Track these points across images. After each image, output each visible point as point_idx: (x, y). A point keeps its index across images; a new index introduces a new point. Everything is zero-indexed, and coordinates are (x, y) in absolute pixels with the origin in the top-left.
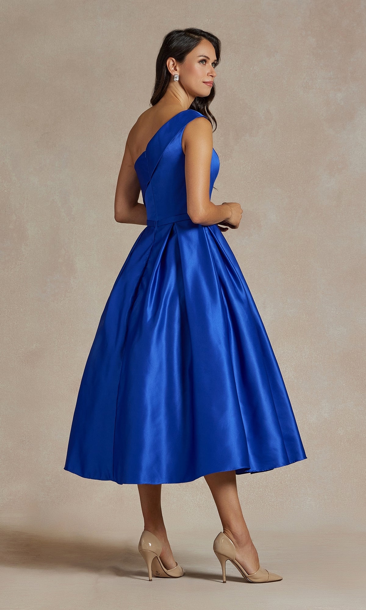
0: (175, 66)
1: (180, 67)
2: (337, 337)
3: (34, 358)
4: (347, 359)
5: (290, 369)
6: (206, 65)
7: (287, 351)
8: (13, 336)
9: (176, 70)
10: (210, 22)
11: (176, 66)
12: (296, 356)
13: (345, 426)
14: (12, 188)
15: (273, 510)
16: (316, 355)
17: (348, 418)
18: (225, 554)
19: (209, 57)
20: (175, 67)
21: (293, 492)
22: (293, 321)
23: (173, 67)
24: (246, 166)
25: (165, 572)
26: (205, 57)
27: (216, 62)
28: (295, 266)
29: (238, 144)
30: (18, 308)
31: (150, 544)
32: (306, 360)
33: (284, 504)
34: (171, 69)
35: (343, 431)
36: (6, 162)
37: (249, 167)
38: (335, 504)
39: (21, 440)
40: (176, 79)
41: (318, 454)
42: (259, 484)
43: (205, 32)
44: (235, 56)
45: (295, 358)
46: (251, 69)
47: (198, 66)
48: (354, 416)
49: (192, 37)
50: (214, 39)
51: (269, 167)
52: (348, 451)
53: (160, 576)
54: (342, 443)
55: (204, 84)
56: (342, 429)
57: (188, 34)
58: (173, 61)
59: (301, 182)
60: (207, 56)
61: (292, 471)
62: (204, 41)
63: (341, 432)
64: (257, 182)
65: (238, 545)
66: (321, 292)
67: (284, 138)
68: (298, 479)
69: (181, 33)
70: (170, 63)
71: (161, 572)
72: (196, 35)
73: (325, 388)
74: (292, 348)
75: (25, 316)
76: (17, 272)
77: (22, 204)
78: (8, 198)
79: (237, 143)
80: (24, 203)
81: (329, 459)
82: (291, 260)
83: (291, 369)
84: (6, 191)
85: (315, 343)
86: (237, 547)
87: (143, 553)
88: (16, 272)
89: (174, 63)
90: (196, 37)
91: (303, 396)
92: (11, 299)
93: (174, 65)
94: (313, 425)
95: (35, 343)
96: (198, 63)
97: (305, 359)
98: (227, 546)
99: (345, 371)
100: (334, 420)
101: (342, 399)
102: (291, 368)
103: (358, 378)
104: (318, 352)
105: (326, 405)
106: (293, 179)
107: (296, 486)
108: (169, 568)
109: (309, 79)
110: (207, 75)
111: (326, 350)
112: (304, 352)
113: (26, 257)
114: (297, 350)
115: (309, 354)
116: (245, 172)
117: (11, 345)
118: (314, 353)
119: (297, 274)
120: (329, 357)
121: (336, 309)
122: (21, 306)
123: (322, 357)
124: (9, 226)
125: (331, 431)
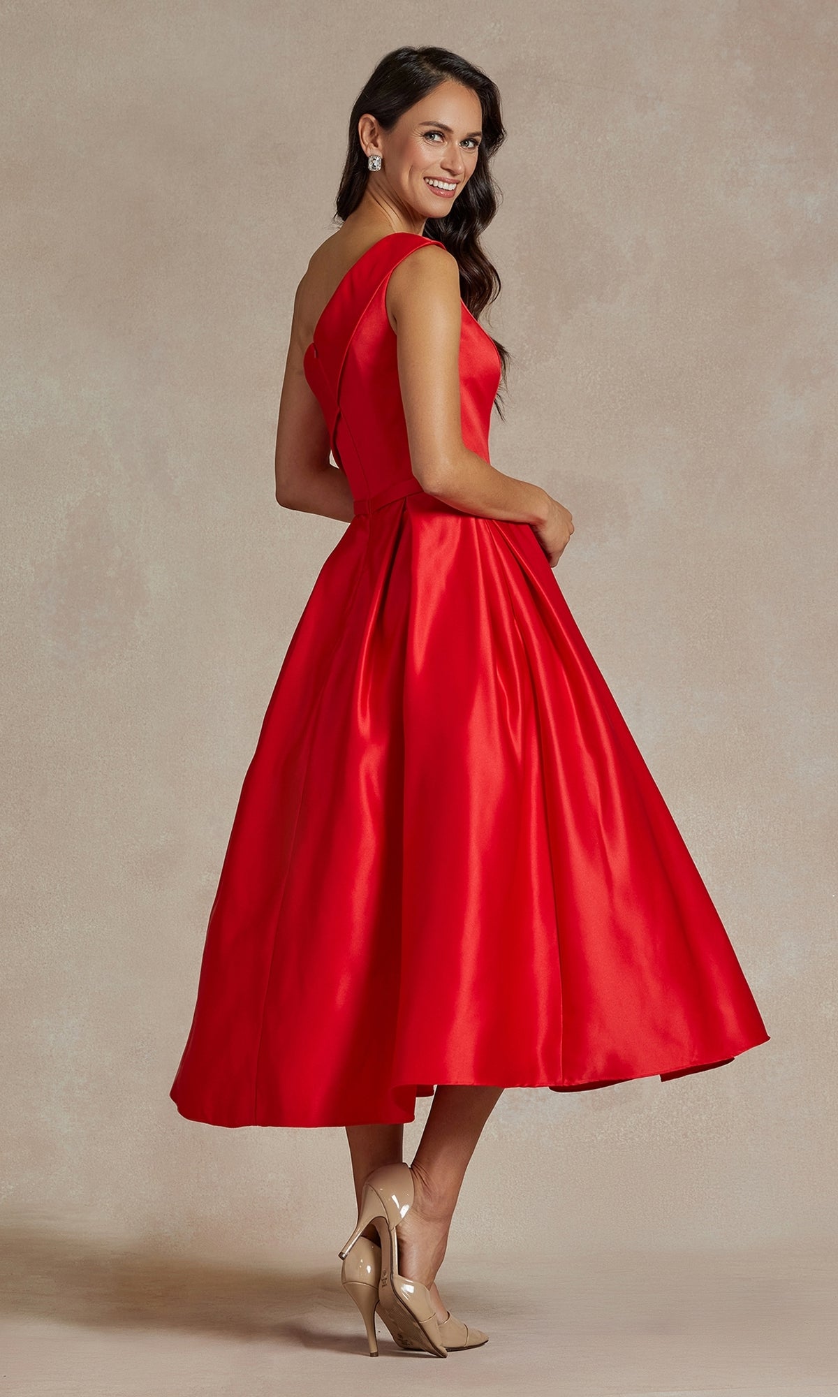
0: (375, 135)
1: (385, 139)
2: (815, 782)
3: (162, 866)
7: (695, 815)
9: (377, 146)
10: (500, 30)
11: (377, 136)
12: (716, 828)
14: (113, 486)
15: (667, 1201)
16: (764, 826)
20: (374, 138)
22: (709, 745)
23: (370, 137)
24: (589, 373)
28: (711, 611)
29: (570, 321)
30: (126, 755)
32: (742, 837)
34: (366, 142)
36: (100, 429)
37: (598, 376)
38: (815, 1184)
39: (134, 1049)
41: (773, 1066)
42: (632, 1139)
44: (561, 111)
45: (714, 833)
46: (599, 140)
51: (645, 376)
54: (832, 1038)
56: (830, 1004)
58: (372, 124)
59: (723, 410)
61: (711, 1106)
63: (828, 1011)
64: (616, 410)
66: (774, 673)
67: (680, 305)
68: (727, 1124)
70: (367, 127)
73: (788, 905)
74: (706, 809)
75: (142, 772)
76: (124, 674)
77: (136, 523)
78: (103, 509)
79: (568, 319)
80: (140, 521)
81: (799, 1078)
82: (703, 598)
83: (706, 860)
84: (99, 494)
85: (762, 796)
87: (350, 1288)
88: (122, 674)
89: (374, 128)
90: (434, 72)
92: (111, 735)
93: (372, 132)
95: (164, 832)
97: (738, 835)
99: (835, 863)
100: (810, 983)
101: (829, 930)
102: (705, 856)
104: (768, 817)
105: (790, 946)
106: (703, 402)
107: (723, 1142)
109: (739, 163)
111: (789, 813)
112: (735, 819)
113: (144, 641)
114: (720, 814)
115: (749, 824)
116: (587, 388)
117: (111, 836)
118: (761, 820)
119: (716, 630)
120: (796, 828)
121: (812, 713)
122: (132, 749)
123: (778, 830)
124: (107, 573)
125: (804, 1007)
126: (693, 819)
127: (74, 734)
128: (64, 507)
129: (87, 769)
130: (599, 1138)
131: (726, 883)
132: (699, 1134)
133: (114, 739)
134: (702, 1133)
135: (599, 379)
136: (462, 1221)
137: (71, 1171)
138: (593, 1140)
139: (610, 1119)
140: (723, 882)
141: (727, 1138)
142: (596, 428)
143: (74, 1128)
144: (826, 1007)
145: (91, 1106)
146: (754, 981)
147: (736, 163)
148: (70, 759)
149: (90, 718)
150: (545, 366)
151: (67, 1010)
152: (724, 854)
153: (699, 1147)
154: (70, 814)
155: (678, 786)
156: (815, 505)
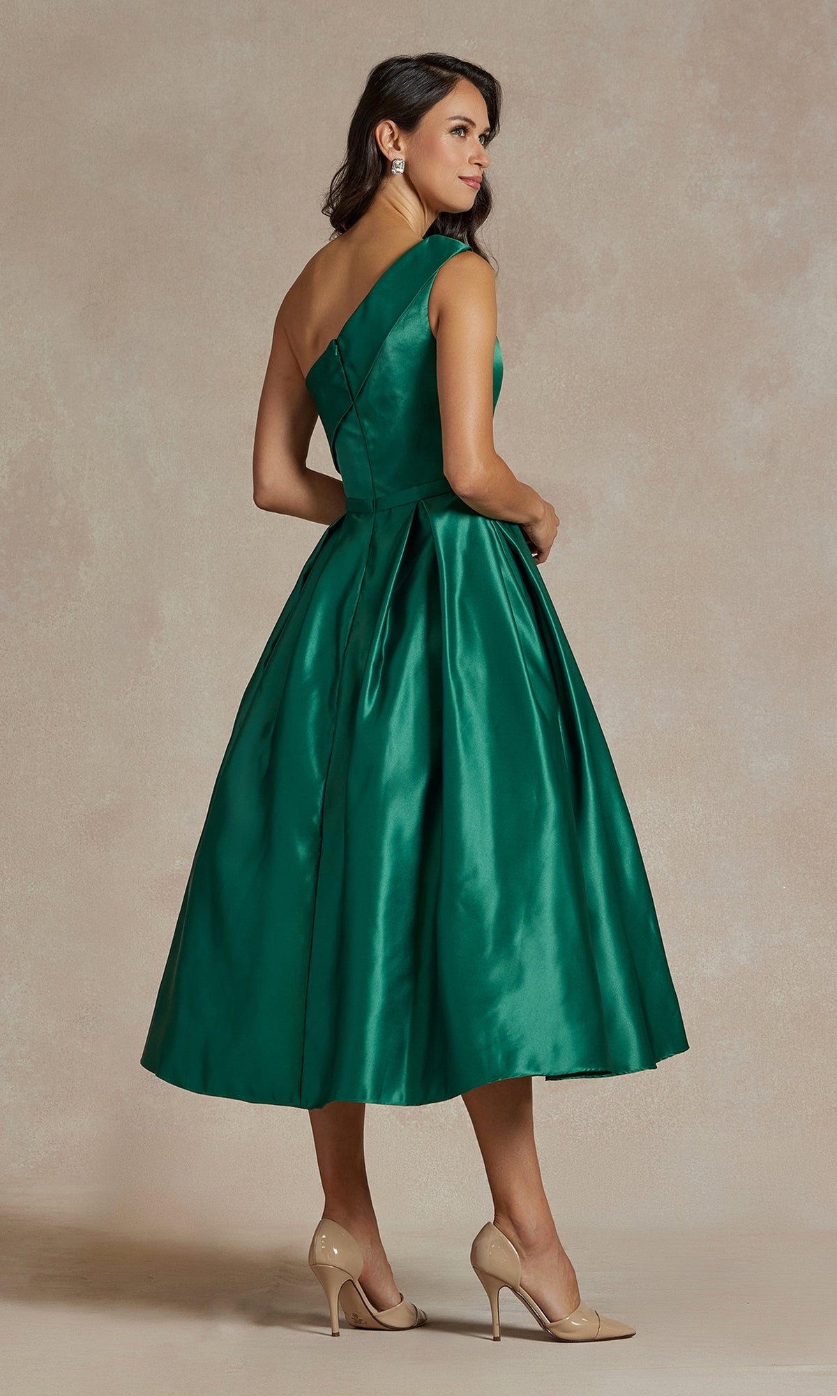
0: (395, 139)
1: (408, 141)
2: (768, 778)
3: (107, 826)
4: (792, 829)
5: (659, 852)
6: (466, 140)
7: (652, 808)
8: (59, 776)
9: (399, 149)
11: (397, 140)
13: (787, 985)
14: (56, 432)
16: (718, 819)
17: (794, 965)
18: (496, 1273)
19: (473, 120)
20: (394, 142)
21: (665, 1138)
22: (666, 740)
23: (390, 141)
24: (555, 379)
25: (373, 1317)
26: (466, 120)
27: (488, 133)
28: (670, 611)
29: (535, 329)
30: (70, 711)
31: (336, 1251)
32: (697, 830)
33: (645, 1165)
34: (387, 146)
35: (783, 997)
36: (43, 373)
37: (562, 382)
39: (78, 1016)
40: (398, 170)
41: (723, 1051)
42: (587, 1120)
43: (464, 63)
44: (531, 126)
45: (670, 826)
46: (568, 154)
47: (447, 141)
48: (808, 960)
49: (434, 74)
50: (486, 81)
51: (609, 383)
52: (794, 1044)
53: (363, 1326)
54: (781, 1025)
55: (462, 183)
56: (780, 992)
57: (426, 67)
58: (391, 128)
59: (684, 417)
60: (469, 118)
61: (663, 1089)
62: (463, 84)
63: (777, 999)
64: (581, 416)
65: (527, 1255)
66: (730, 672)
67: (644, 315)
68: (678, 1107)
69: (408, 64)
70: (385, 132)
71: (364, 1316)
72: (444, 70)
73: (740, 896)
74: (662, 802)
75: (86, 728)
76: (68, 627)
77: (81, 470)
78: (46, 455)
79: (534, 327)
80: (85, 468)
81: (749, 1062)
82: (662, 598)
83: (662, 852)
84: (41, 440)
85: (717, 791)
86: (523, 1258)
87: (320, 1272)
88: (65, 627)
89: (393, 132)
90: (445, 73)
91: (689, 914)
92: (55, 691)
93: (392, 135)
94: (712, 983)
95: (109, 791)
96: (449, 135)
97: (693, 827)
98: (501, 1256)
99: (785, 856)
100: (761, 971)
101: (780, 920)
103: (817, 872)
104: (723, 811)
105: (742, 935)
106: (665, 409)
107: (674, 1124)
108: (383, 1308)
109: (702, 178)
110: (469, 162)
111: (743, 807)
112: (691, 812)
113: (88, 593)
114: (676, 807)
115: (703, 817)
116: (552, 394)
117: (55, 795)
118: (715, 814)
119: (675, 629)
120: (749, 822)
121: (766, 711)
122: (76, 705)
123: (732, 823)
124: (50, 522)
125: (755, 995)
126: (650, 812)
127: (16, 689)
128: (5, 453)
129: (29, 725)
130: (555, 1119)
131: (680, 873)
132: (651, 1116)
133: (57, 694)
134: (654, 1115)
135: (563, 386)
136: (421, 1197)
137: (13, 1142)
138: (549, 1120)
139: (566, 1100)
140: (678, 873)
141: (678, 1121)
142: (561, 433)
143: (16, 1098)
144: (775, 995)
145: (33, 1075)
146: (707, 969)
147: (700, 179)
148: (11, 714)
149: (32, 672)
150: (511, 372)
151: (9, 976)
152: (679, 846)
153: (651, 1128)
154: (12, 773)
155: (636, 780)
156: (771, 510)
